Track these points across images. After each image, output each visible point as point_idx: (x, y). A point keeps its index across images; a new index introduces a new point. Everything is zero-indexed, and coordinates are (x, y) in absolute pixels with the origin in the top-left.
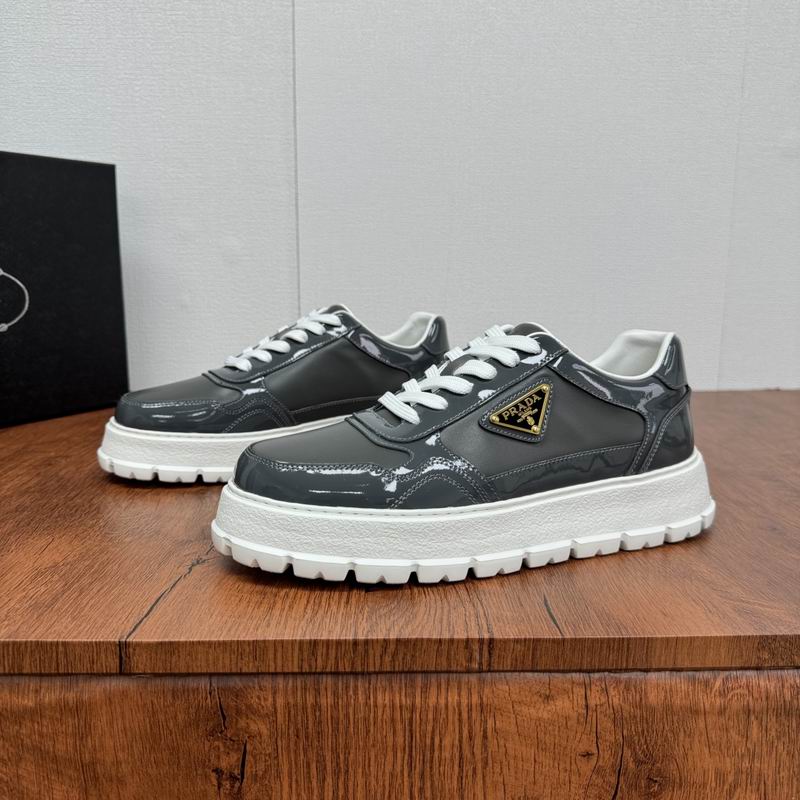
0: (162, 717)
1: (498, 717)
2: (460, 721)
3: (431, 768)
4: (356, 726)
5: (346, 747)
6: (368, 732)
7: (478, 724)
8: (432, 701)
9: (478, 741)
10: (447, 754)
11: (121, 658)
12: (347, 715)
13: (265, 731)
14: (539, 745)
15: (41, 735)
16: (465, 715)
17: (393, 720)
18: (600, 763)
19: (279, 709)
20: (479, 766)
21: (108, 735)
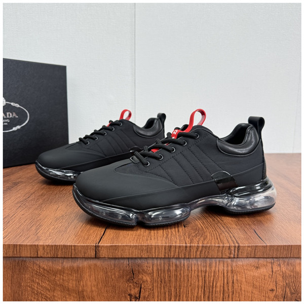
0: (109, 274)
1: (238, 275)
2: (224, 276)
3: (212, 294)
4: (184, 279)
5: (180, 286)
6: (188, 280)
7: (230, 278)
8: (213, 269)
9: (230, 284)
10: (218, 289)
11: (96, 251)
12: (180, 274)
13: (149, 280)
14: (254, 286)
15: (63, 280)
16: (226, 274)
17: (198, 276)
18: (277, 293)
19: (154, 271)
20: (231, 294)
21: (89, 280)
